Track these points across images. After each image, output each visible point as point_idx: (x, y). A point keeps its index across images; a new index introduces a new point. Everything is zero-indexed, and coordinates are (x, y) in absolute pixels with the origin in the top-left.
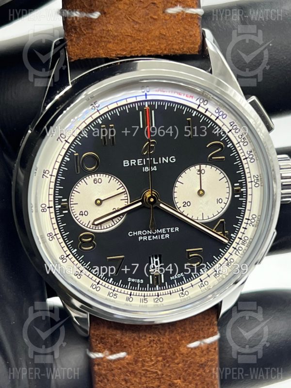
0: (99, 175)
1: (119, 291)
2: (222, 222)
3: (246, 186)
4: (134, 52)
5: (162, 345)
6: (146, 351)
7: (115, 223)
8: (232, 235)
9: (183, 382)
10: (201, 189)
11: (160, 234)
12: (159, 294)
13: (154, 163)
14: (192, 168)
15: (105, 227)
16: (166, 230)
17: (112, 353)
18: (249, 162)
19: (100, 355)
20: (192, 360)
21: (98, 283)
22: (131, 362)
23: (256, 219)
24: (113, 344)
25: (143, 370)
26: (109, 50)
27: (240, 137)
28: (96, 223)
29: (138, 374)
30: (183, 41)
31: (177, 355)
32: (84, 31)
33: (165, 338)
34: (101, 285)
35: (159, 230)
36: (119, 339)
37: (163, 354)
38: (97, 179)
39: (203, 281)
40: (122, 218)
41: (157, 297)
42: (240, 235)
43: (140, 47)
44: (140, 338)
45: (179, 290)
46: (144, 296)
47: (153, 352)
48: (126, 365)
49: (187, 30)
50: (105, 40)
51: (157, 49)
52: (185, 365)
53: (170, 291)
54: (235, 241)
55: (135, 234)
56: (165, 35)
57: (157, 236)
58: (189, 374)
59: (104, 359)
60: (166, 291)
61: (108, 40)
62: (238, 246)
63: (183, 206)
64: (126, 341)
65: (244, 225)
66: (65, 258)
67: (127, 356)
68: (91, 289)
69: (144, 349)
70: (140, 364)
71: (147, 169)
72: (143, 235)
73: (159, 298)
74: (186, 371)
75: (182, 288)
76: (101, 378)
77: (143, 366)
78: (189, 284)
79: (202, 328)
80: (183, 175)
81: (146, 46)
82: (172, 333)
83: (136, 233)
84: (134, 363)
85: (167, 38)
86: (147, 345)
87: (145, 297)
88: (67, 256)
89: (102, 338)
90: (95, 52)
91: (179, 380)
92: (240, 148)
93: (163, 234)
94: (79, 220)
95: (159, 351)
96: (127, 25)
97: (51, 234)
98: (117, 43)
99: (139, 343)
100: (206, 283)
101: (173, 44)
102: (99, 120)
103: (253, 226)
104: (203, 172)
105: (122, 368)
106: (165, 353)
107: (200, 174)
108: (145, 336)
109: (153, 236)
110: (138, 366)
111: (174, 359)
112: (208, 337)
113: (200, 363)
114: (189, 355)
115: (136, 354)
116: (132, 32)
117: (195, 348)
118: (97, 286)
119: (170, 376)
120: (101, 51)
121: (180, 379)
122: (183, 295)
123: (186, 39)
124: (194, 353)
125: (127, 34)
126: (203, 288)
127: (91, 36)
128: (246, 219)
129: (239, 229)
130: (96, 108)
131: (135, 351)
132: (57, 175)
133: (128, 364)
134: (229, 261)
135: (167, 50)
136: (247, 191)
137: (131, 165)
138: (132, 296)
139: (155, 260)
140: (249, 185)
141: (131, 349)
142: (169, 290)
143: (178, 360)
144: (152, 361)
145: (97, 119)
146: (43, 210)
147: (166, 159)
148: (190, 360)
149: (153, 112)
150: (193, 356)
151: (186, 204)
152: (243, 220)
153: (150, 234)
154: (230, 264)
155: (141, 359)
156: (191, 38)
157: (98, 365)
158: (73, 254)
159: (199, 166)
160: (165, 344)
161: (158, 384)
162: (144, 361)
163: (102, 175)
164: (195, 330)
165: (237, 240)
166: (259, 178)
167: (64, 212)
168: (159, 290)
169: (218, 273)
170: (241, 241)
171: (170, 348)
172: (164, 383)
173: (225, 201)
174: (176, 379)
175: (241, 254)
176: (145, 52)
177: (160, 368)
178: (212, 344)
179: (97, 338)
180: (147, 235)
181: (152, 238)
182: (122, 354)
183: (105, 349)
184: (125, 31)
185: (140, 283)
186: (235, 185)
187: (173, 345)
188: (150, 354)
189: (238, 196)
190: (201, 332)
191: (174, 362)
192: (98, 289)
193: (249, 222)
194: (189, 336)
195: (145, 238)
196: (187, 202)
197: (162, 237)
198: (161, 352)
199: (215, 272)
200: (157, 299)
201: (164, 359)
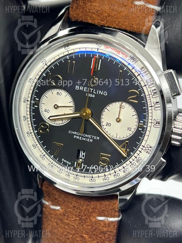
0: (61, 90)
1: (55, 164)
2: (127, 143)
3: (147, 124)
5: (80, 211)
6: (71, 211)
7: (64, 122)
8: (131, 153)
9: (90, 238)
10: (118, 118)
11: (87, 138)
12: (78, 175)
13: (94, 92)
14: (117, 103)
15: (57, 123)
16: (92, 137)
17: (53, 205)
18: (153, 110)
21: (44, 156)
22: (61, 214)
24: (54, 200)
26: (94, 19)
27: (151, 91)
28: (50, 118)
29: (64, 223)
31: (88, 220)
34: (46, 157)
35: (87, 135)
36: (57, 198)
37: (80, 217)
38: (59, 92)
39: (106, 176)
40: (68, 121)
41: (76, 176)
42: (136, 155)
45: (90, 177)
47: (75, 213)
48: (58, 215)
50: (92, 11)
51: (122, 25)
52: (92, 228)
53: (85, 176)
54: (132, 158)
55: (73, 133)
57: (85, 139)
58: (94, 235)
59: (49, 207)
60: (82, 174)
62: (134, 162)
63: (106, 125)
65: (140, 149)
66: (29, 134)
67: (60, 210)
68: (39, 157)
69: (69, 210)
72: (77, 135)
73: (77, 177)
74: (92, 232)
75: (92, 176)
78: (97, 175)
80: (111, 105)
81: (116, 21)
84: (63, 215)
86: (72, 208)
87: (69, 174)
88: (31, 133)
90: (85, 17)
92: (149, 98)
94: (43, 114)
95: (78, 214)
97: (25, 117)
100: (108, 178)
101: (133, 24)
102: (67, 56)
103: (146, 152)
104: (123, 107)
105: (56, 215)
106: (82, 216)
107: (121, 108)
109: (83, 138)
110: (65, 218)
111: (86, 222)
112: (111, 217)
113: (102, 231)
114: (96, 223)
115: (65, 210)
117: (101, 221)
118: (43, 157)
119: (82, 231)
120: (89, 18)
121: (88, 235)
122: (92, 181)
124: (99, 223)
126: (105, 181)
129: (137, 151)
130: (67, 49)
131: (64, 208)
133: (59, 214)
134: (125, 169)
135: (129, 27)
136: (147, 128)
137: (80, 90)
139: (83, 154)
140: (149, 124)
141: (63, 206)
142: (84, 174)
143: (88, 224)
144: (73, 218)
146: (24, 102)
147: (102, 92)
148: (96, 226)
150: (99, 225)
151: (108, 124)
152: (140, 145)
153: (81, 136)
154: (125, 171)
155: (67, 215)
158: (34, 133)
159: (121, 103)
161: (75, 233)
163: (62, 91)
167: (35, 106)
168: (79, 172)
169: (116, 175)
170: (136, 159)
171: (85, 215)
172: (78, 234)
173: (133, 130)
174: (86, 234)
175: (134, 168)
177: (77, 224)
178: (112, 222)
181: (82, 138)
182: (58, 208)
183: (49, 200)
185: (68, 164)
186: (141, 121)
187: (87, 214)
188: (73, 214)
189: (141, 129)
191: (86, 224)
192: (43, 159)
193: (144, 148)
194: (99, 212)
195: (78, 137)
196: (109, 123)
197: (88, 140)
198: (79, 215)
199: (115, 173)
200: (76, 178)
201: (80, 220)
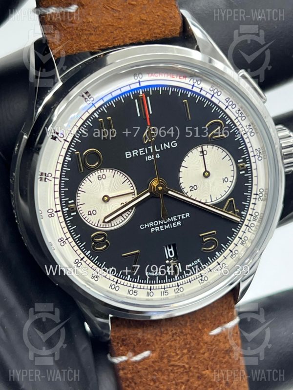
0: (102, 171)
1: (139, 287)
2: (231, 201)
3: (250, 161)
4: (117, 42)
5: (185, 337)
6: (171, 346)
7: (125, 217)
8: (242, 213)
10: (206, 171)
11: (172, 222)
12: (179, 284)
13: (156, 151)
14: (195, 151)
15: (118, 223)
16: (177, 218)
17: (136, 353)
18: (250, 137)
19: (124, 358)
20: (217, 348)
21: (117, 283)
22: (156, 360)
23: (263, 193)
24: (135, 344)
25: (170, 366)
26: (91, 43)
27: (237, 112)
28: (106, 220)
29: (166, 371)
30: (164, 24)
31: (202, 344)
32: (64, 26)
33: (186, 329)
34: (120, 284)
35: (170, 219)
36: (141, 337)
37: (188, 346)
38: (101, 175)
39: (221, 264)
40: (131, 212)
41: (177, 287)
42: (250, 211)
43: (122, 36)
44: (161, 333)
45: (198, 277)
46: (164, 288)
47: (177, 345)
48: (151, 364)
49: (166, 12)
50: (87, 32)
51: (139, 35)
52: (210, 354)
53: (189, 280)
54: (247, 218)
55: (147, 227)
56: (145, 20)
57: (169, 225)
58: (216, 363)
59: (129, 362)
60: (186, 279)
61: (89, 32)
62: (250, 223)
63: (191, 191)
64: (149, 338)
65: (253, 201)
66: (80, 261)
67: (151, 355)
68: (110, 290)
69: (168, 344)
70: (165, 361)
71: (150, 158)
72: (155, 227)
73: (179, 288)
74: (212, 360)
75: (201, 274)
76: (128, 382)
77: (169, 361)
78: (207, 269)
79: (222, 313)
80: (186, 159)
81: (129, 34)
82: (193, 323)
83: (148, 225)
84: (159, 360)
85: (148, 23)
86: (170, 339)
87: (166, 289)
88: (82, 259)
89: (123, 340)
90: (77, 46)
91: (207, 371)
92: (239, 123)
93: (174, 222)
94: (88, 221)
95: (183, 343)
96: (107, 14)
97: (62, 239)
98: (99, 35)
99: (161, 338)
100: (224, 265)
101: (155, 29)
102: (95, 114)
103: (262, 200)
104: (205, 153)
105: (148, 368)
106: (189, 344)
107: (203, 155)
108: (167, 330)
109: (165, 226)
110: (164, 363)
111: (198, 350)
112: (228, 322)
113: (225, 349)
114: (213, 342)
115: (160, 350)
116: (112, 21)
117: (218, 335)
118: (116, 285)
119: (197, 368)
120: (84, 45)
121: (208, 369)
122: (203, 281)
123: (167, 22)
124: (217, 340)
125: (107, 24)
127: (72, 31)
128: (254, 194)
129: (249, 205)
130: (91, 102)
131: (159, 347)
132: (61, 177)
133: (153, 362)
134: (243, 239)
135: (149, 35)
136: (251, 166)
137: (134, 156)
138: (152, 290)
140: (253, 159)
141: (154, 346)
142: (188, 278)
143: (204, 350)
144: (177, 354)
145: (93, 113)
146: (51, 215)
147: (167, 145)
148: (215, 348)
149: (148, 98)
150: (217, 343)
151: (193, 188)
152: (251, 196)
153: (161, 225)
154: (244, 243)
155: (166, 355)
156: (172, 20)
157: (123, 369)
158: (87, 256)
159: (201, 147)
160: (188, 335)
161: (188, 378)
162: (169, 356)
163: (105, 170)
164: (215, 316)
165: (248, 217)
166: (261, 151)
167: (72, 214)
168: (178, 280)
169: (234, 253)
170: (252, 217)
171: (194, 339)
172: (193, 376)
173: (231, 179)
174: (204, 370)
175: (254, 231)
176: (128, 40)
177: (186, 361)
178: (233, 328)
179: (118, 341)
180: (159, 226)
182: (146, 353)
183: (128, 351)
184: (105, 21)
185: (158, 276)
186: (239, 161)
187: (196, 335)
188: (175, 348)
189: (244, 172)
190: (221, 317)
191: (200, 353)
192: (117, 288)
193: (258, 197)
194: (210, 323)
195: (157, 229)
196: (193, 186)
197: (174, 225)
198: (186, 344)
199: (231, 253)
200: (177, 290)
201: (189, 351)
